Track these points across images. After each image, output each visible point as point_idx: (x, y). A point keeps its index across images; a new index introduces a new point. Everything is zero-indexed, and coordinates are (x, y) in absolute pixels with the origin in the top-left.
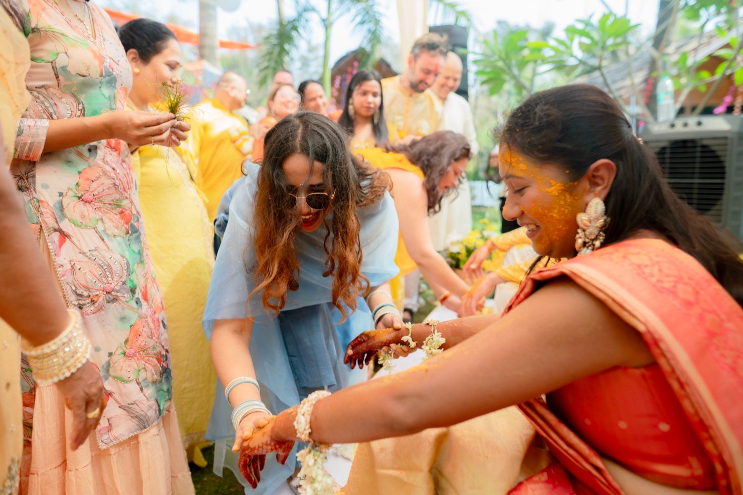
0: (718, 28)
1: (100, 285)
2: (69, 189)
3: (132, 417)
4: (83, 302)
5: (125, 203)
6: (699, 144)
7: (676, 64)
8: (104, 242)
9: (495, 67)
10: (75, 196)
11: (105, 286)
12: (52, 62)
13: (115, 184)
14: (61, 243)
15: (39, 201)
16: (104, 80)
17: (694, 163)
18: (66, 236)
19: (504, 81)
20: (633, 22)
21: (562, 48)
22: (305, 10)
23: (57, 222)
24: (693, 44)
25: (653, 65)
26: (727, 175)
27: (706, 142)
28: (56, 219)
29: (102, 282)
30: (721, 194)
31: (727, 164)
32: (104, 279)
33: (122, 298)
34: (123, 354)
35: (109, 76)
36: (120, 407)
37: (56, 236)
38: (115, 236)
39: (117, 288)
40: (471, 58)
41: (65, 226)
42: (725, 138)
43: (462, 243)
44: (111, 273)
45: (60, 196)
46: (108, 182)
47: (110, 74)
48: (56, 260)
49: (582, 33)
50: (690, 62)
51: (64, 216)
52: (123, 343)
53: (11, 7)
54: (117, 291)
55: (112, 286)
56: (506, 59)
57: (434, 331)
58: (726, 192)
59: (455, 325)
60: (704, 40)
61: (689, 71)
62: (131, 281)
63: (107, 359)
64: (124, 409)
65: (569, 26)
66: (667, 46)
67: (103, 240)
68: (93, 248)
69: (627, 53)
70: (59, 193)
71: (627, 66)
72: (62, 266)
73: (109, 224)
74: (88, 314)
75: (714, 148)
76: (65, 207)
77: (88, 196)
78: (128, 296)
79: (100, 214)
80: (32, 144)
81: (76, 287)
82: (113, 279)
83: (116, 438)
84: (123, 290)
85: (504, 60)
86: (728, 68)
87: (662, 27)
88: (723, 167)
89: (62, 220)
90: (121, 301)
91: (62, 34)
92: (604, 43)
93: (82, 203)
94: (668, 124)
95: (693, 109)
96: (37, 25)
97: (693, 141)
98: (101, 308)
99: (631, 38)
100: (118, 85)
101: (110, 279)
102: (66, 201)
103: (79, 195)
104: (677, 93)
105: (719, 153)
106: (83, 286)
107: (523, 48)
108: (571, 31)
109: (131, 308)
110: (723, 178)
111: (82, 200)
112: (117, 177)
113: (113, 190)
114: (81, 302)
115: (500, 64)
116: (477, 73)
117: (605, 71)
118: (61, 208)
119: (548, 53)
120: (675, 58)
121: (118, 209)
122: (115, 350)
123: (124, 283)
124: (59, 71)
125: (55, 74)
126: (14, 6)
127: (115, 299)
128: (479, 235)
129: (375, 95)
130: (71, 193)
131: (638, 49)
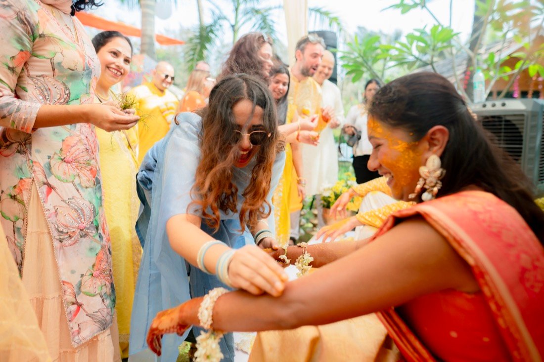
0: (516, 36)
1: (75, 224)
2: (55, 153)
3: (95, 322)
4: (63, 237)
5: (93, 162)
6: (503, 119)
7: (486, 61)
8: (79, 193)
9: (356, 62)
10: (59, 159)
11: (80, 225)
12: (51, 59)
13: (87, 149)
14: (49, 192)
15: (33, 162)
16: (85, 73)
17: (500, 133)
18: (52, 188)
19: (362, 72)
20: (455, 31)
21: (405, 50)
22: (219, 19)
23: (46, 178)
24: (499, 47)
25: (470, 61)
26: (524, 142)
27: (508, 118)
28: (45, 175)
29: (78, 222)
30: (520, 156)
31: (524, 134)
32: (78, 220)
33: (91, 234)
34: (91, 275)
35: (88, 70)
36: (87, 315)
37: (45, 188)
38: (86, 187)
39: (88, 226)
40: (339, 55)
41: (52, 181)
42: (523, 115)
43: (332, 189)
44: (84, 215)
45: (49, 159)
46: (82, 147)
47: (88, 69)
48: (45, 205)
49: (419, 39)
50: (496, 59)
51: (51, 173)
52: (91, 267)
53: (26, 18)
54: (88, 229)
55: (84, 225)
56: (364, 56)
57: (305, 252)
58: (523, 154)
59: (321, 248)
60: (506, 44)
61: (495, 66)
62: (96, 221)
63: (80, 279)
64: (90, 317)
65: (409, 34)
66: (480, 48)
67: (78, 191)
68: (71, 197)
69: (451, 54)
70: (48, 156)
71: (452, 62)
72: (49, 210)
73: (84, 178)
74: (66, 246)
75: (514, 122)
76: (52, 166)
77: (68, 158)
78: (94, 232)
79: (78, 171)
80: (26, 119)
81: (58, 226)
82: (85, 220)
83: (84, 339)
84: (91, 228)
85: (362, 57)
86: (523, 65)
87: (476, 35)
88: (521, 136)
89: (50, 176)
90: (90, 236)
91: (60, 40)
92: (435, 46)
93: (64, 164)
94: (481, 104)
95: (499, 93)
96: (43, 32)
97: (499, 117)
98: (76, 241)
99: (453, 43)
100: (92, 76)
101: (83, 220)
102: (53, 162)
103: (63, 158)
104: (487, 82)
105: (518, 126)
106: (64, 225)
107: (376, 48)
108: (411, 37)
109: (96, 241)
110: (521, 144)
111: (65, 161)
112: (88, 143)
113: (85, 153)
114: (61, 237)
115: (360, 60)
116: (343, 66)
117: (435, 65)
118: (50, 168)
119: (394, 52)
120: (485, 57)
121: (89, 167)
122: (85, 272)
123: (92, 223)
124: (56, 66)
125: (52, 68)
126: (28, 18)
127: (86, 235)
128: (344, 184)
129: (284, 84)
130: (56, 157)
131: (459, 50)
